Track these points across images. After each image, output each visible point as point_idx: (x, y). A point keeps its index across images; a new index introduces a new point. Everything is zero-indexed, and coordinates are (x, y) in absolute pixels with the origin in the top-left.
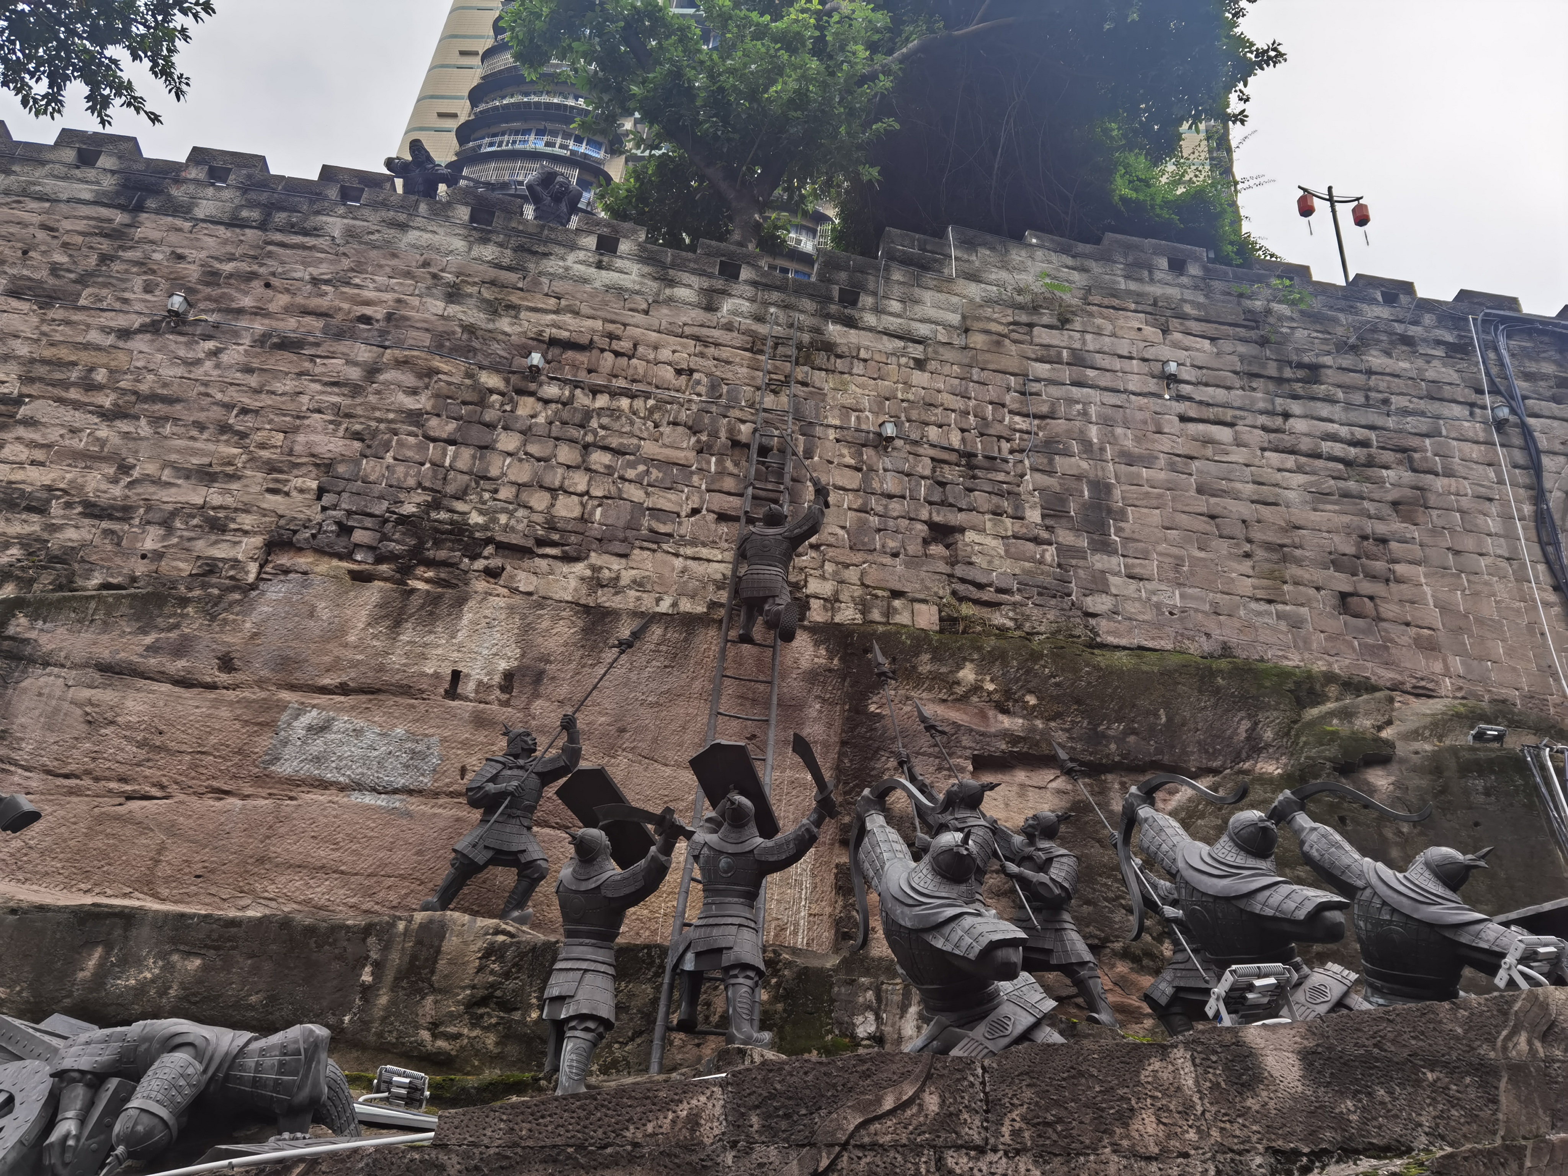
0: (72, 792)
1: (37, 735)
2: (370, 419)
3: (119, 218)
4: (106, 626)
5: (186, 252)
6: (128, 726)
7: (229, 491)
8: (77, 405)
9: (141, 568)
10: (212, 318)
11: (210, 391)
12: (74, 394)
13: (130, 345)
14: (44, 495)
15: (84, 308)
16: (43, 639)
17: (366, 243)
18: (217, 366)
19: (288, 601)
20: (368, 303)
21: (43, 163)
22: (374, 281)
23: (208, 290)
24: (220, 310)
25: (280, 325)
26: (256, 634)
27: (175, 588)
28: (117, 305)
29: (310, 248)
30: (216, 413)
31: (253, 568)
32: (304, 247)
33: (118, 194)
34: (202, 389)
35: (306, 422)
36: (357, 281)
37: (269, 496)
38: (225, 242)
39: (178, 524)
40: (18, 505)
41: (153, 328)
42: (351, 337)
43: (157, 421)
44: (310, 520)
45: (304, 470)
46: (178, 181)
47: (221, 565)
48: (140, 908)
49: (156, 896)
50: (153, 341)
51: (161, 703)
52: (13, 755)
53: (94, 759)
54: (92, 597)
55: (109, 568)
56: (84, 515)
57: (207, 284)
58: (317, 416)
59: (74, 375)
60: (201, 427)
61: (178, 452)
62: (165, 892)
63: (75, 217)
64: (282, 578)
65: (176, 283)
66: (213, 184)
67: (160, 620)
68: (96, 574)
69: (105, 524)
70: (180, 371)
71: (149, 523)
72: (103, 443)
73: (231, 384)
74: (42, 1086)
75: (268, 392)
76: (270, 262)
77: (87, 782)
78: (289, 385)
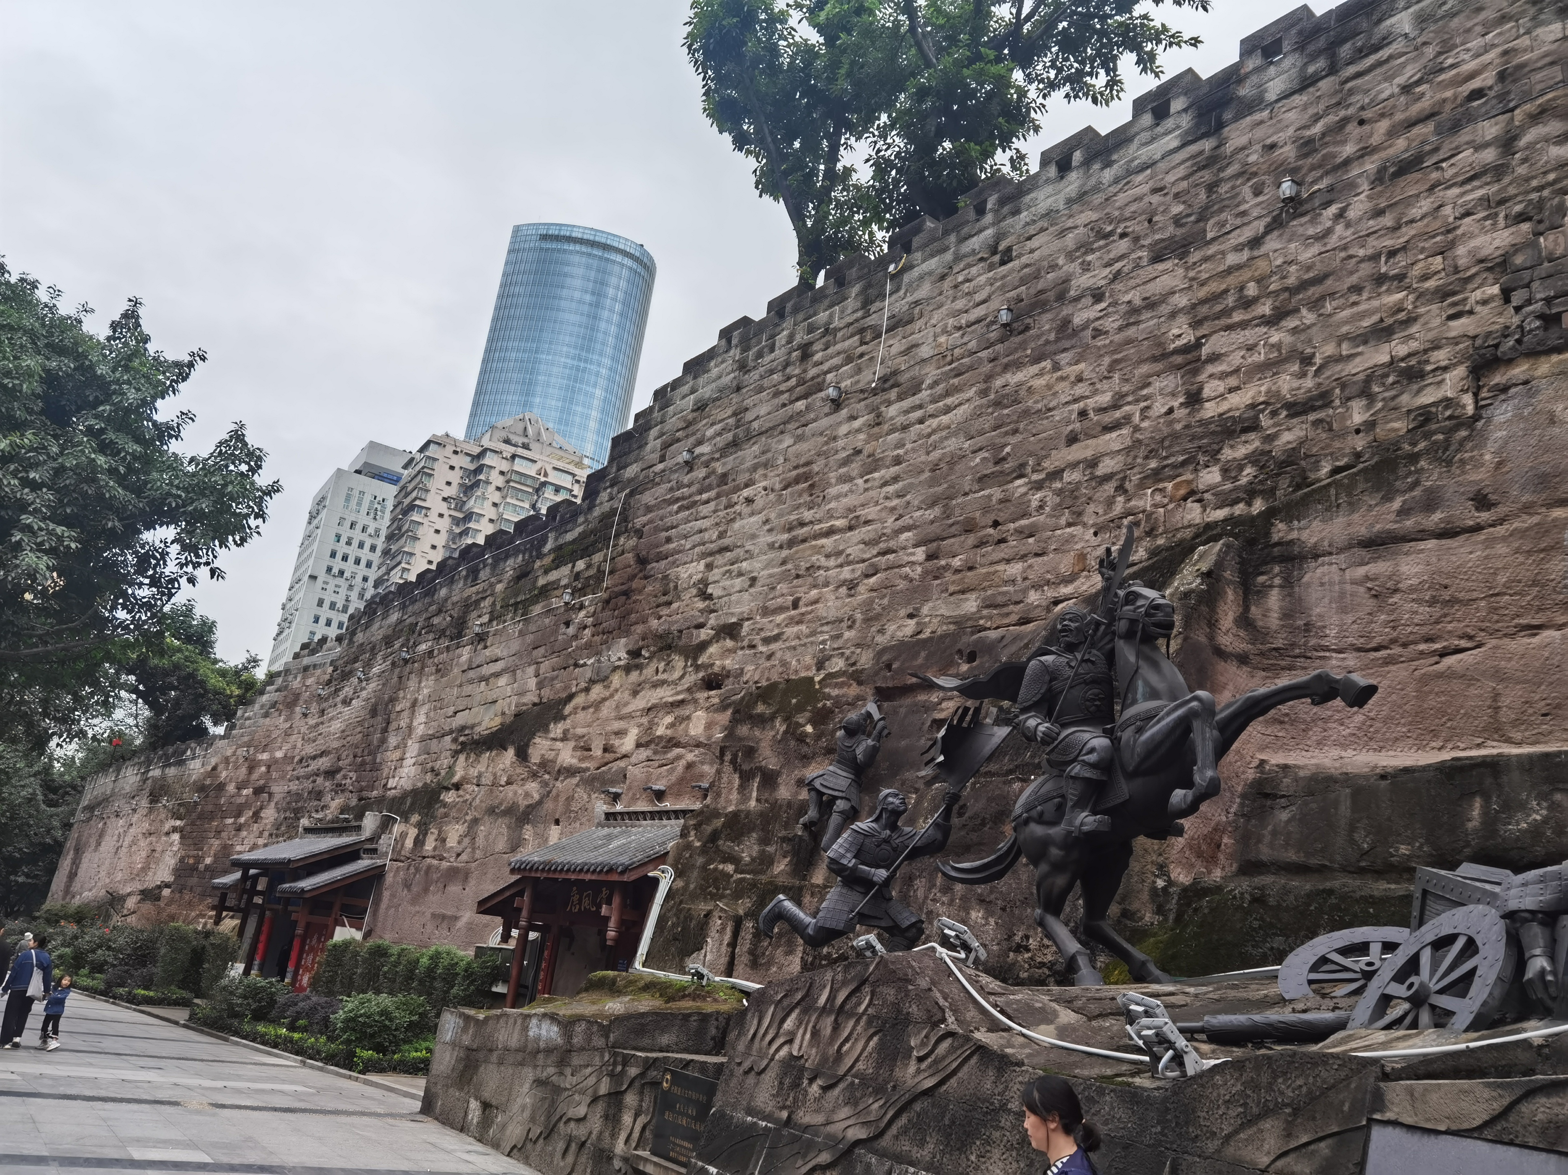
0: (1389, 661)
1: (1335, 619)
2: (1528, 192)
3: (1207, 145)
4: (1353, 506)
5: (1274, 139)
6: (1412, 589)
7: (1410, 337)
8: (1243, 325)
9: (1360, 443)
10: (1322, 185)
11: (1351, 252)
12: (1237, 317)
13: (1263, 250)
14: (1251, 413)
15: (1214, 239)
16: (1304, 536)
17: (1443, 17)
18: (1348, 225)
19: (1519, 417)
20: (1472, 76)
21: (1129, 140)
22: (1468, 50)
23: (1310, 160)
24: (1327, 173)
25: (1391, 152)
26: (1500, 463)
27: (1399, 449)
28: (1238, 221)
29: (1387, 61)
30: (1366, 269)
31: (1468, 400)
32: (1380, 64)
33: (1197, 125)
34: (1343, 254)
35: (1459, 232)
36: (1450, 61)
37: (1453, 324)
38: (1305, 107)
39: (1376, 389)
40: (1234, 431)
41: (1276, 224)
42: (1469, 121)
43: (1315, 304)
44: (1507, 327)
45: (1478, 281)
46: (1241, 81)
47: (1434, 409)
48: (1500, 755)
49: (1509, 741)
50: (1281, 235)
51: (1434, 559)
52: (1323, 643)
53: (1394, 628)
54: (1329, 485)
55: (1331, 454)
56: (1290, 416)
57: (1306, 155)
58: (1468, 220)
59: (1230, 300)
60: (1357, 289)
61: (1346, 322)
62: (1518, 736)
63: (1174, 168)
64: (1503, 397)
65: (1279, 171)
66: (1271, 63)
67: (1398, 483)
68: (1323, 463)
69: (1312, 417)
70: (1316, 249)
71: (1349, 399)
72: (1278, 346)
73: (1368, 235)
74: (1495, 928)
75: (1407, 223)
76: (1353, 99)
77: (1396, 650)
78: (1425, 205)
